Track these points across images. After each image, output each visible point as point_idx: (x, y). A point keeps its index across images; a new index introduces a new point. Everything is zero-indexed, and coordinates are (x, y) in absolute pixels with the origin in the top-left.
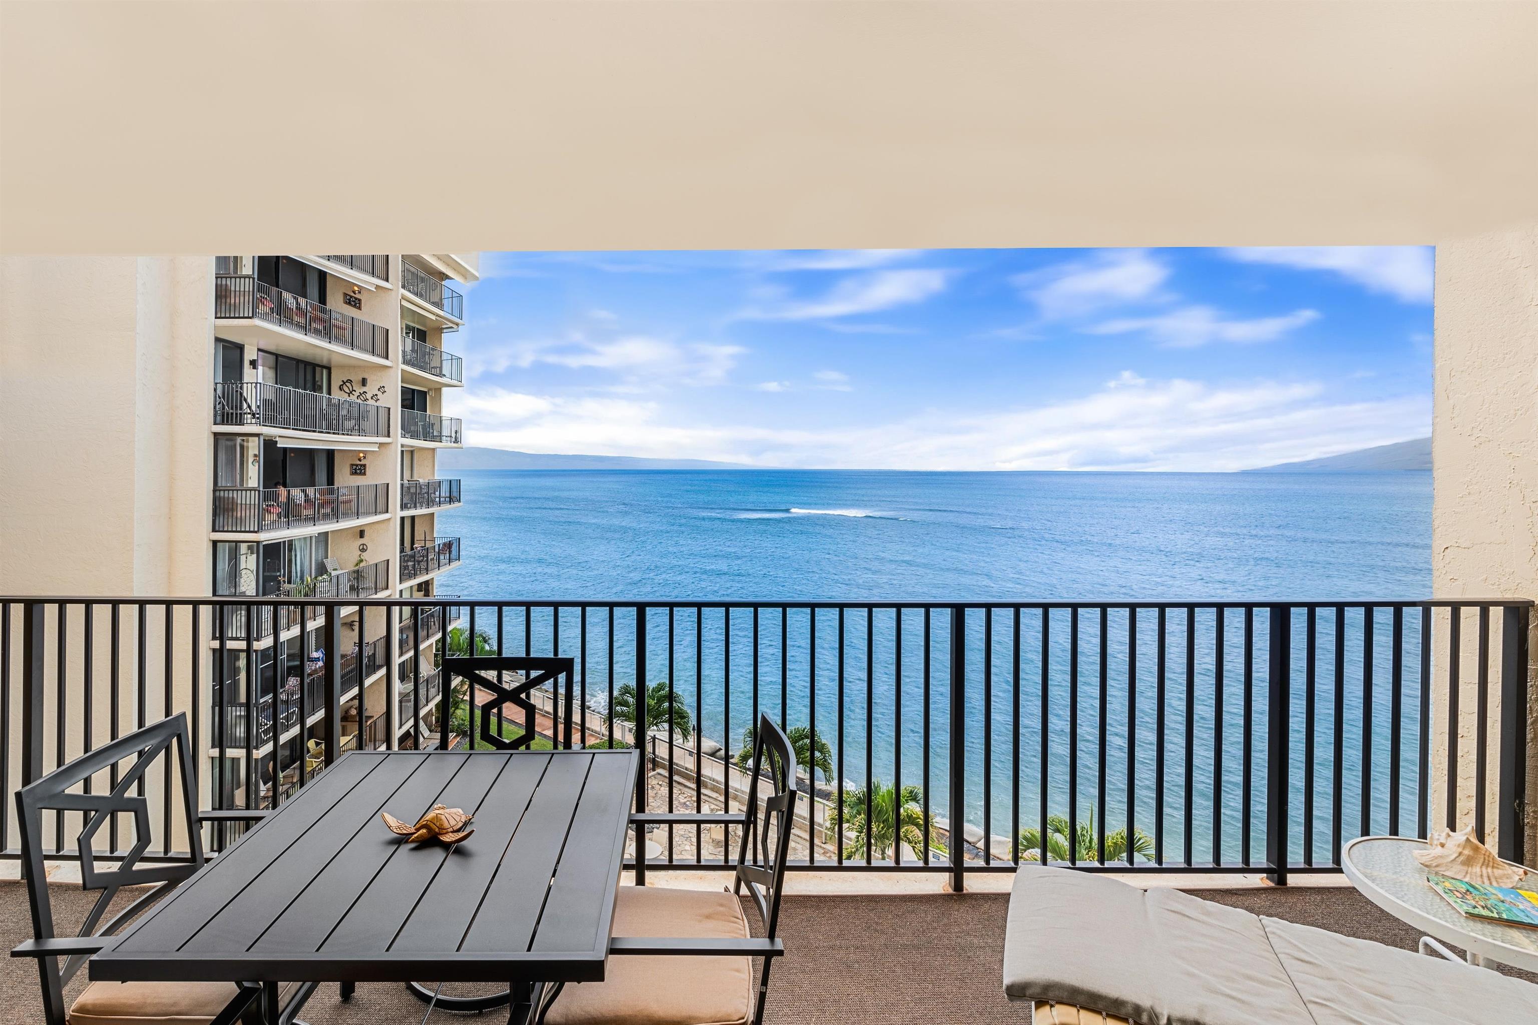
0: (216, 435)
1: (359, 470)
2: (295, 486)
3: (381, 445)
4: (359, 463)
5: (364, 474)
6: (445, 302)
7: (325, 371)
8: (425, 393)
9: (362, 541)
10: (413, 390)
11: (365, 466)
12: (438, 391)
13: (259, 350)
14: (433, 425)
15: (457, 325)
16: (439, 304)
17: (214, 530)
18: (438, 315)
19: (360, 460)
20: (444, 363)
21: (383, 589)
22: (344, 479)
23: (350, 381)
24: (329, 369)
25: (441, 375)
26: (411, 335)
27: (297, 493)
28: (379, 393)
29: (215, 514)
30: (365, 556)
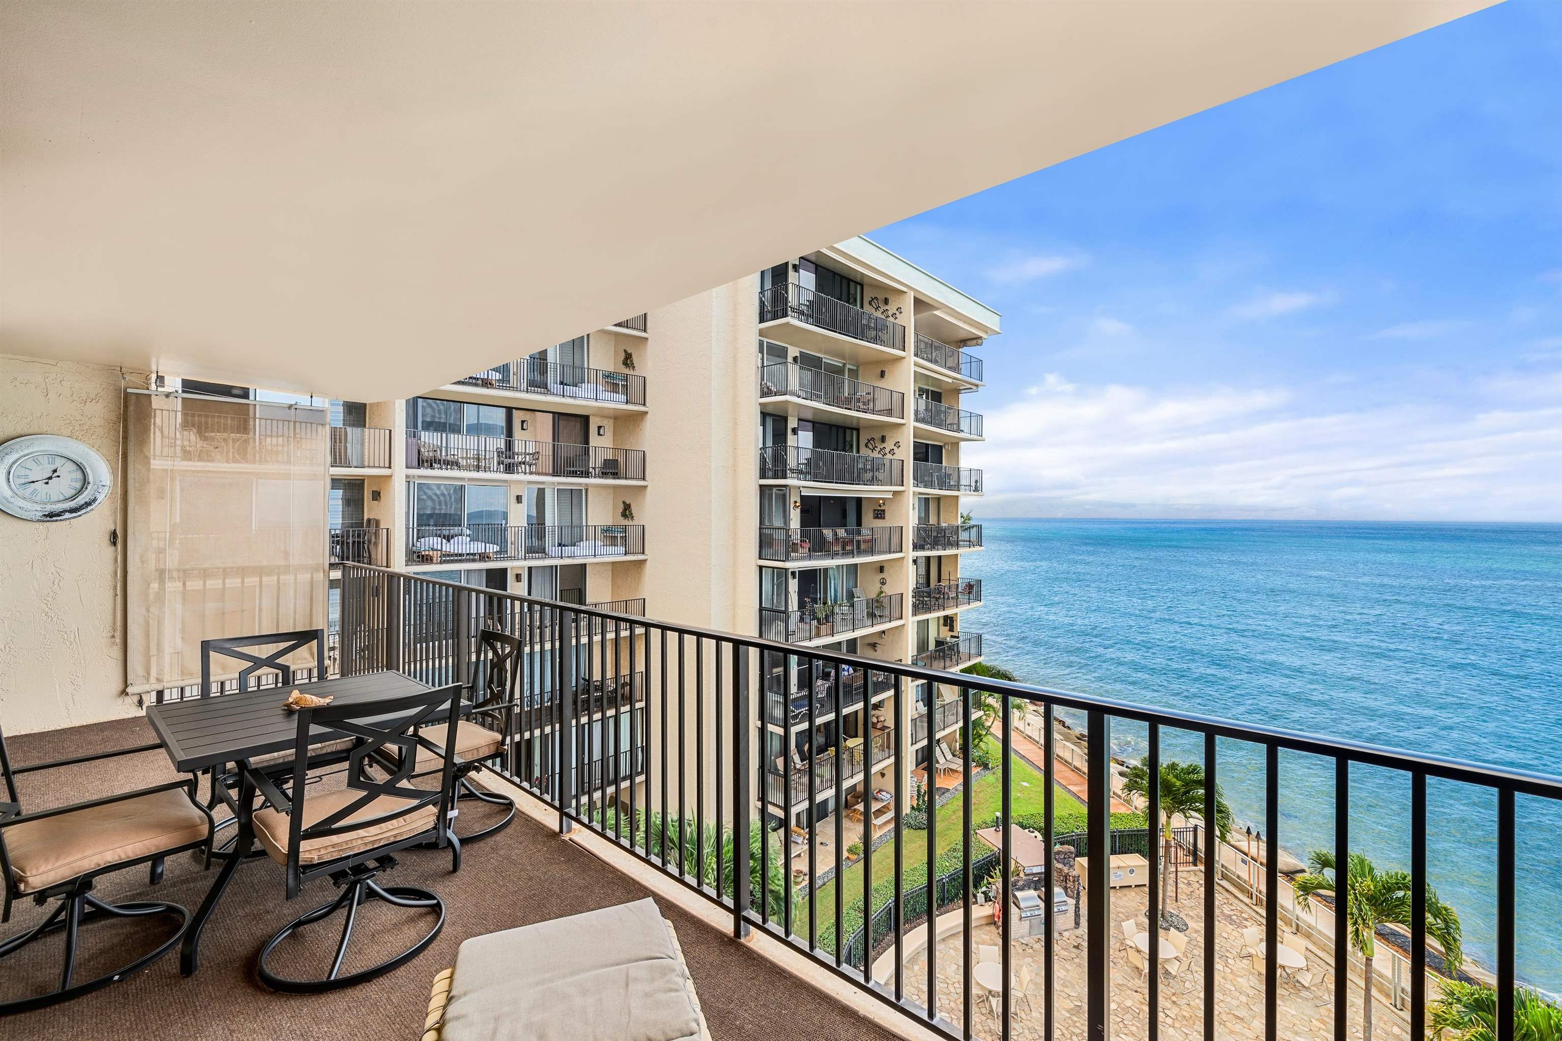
0: (761, 486)
1: (880, 514)
2: (827, 526)
3: (895, 493)
4: (879, 508)
5: (884, 518)
6: (962, 366)
7: (855, 433)
8: (941, 447)
9: (882, 575)
10: (927, 445)
11: (884, 511)
12: (955, 444)
13: (799, 420)
14: (950, 475)
15: (977, 386)
16: (956, 369)
17: (760, 558)
18: (954, 378)
19: (880, 506)
20: (962, 420)
21: (897, 619)
22: (868, 519)
23: (873, 439)
24: (858, 430)
25: (959, 430)
26: (924, 396)
27: (828, 533)
28: (895, 448)
29: (761, 547)
30: (885, 588)
